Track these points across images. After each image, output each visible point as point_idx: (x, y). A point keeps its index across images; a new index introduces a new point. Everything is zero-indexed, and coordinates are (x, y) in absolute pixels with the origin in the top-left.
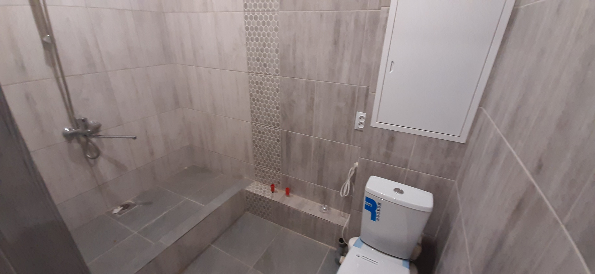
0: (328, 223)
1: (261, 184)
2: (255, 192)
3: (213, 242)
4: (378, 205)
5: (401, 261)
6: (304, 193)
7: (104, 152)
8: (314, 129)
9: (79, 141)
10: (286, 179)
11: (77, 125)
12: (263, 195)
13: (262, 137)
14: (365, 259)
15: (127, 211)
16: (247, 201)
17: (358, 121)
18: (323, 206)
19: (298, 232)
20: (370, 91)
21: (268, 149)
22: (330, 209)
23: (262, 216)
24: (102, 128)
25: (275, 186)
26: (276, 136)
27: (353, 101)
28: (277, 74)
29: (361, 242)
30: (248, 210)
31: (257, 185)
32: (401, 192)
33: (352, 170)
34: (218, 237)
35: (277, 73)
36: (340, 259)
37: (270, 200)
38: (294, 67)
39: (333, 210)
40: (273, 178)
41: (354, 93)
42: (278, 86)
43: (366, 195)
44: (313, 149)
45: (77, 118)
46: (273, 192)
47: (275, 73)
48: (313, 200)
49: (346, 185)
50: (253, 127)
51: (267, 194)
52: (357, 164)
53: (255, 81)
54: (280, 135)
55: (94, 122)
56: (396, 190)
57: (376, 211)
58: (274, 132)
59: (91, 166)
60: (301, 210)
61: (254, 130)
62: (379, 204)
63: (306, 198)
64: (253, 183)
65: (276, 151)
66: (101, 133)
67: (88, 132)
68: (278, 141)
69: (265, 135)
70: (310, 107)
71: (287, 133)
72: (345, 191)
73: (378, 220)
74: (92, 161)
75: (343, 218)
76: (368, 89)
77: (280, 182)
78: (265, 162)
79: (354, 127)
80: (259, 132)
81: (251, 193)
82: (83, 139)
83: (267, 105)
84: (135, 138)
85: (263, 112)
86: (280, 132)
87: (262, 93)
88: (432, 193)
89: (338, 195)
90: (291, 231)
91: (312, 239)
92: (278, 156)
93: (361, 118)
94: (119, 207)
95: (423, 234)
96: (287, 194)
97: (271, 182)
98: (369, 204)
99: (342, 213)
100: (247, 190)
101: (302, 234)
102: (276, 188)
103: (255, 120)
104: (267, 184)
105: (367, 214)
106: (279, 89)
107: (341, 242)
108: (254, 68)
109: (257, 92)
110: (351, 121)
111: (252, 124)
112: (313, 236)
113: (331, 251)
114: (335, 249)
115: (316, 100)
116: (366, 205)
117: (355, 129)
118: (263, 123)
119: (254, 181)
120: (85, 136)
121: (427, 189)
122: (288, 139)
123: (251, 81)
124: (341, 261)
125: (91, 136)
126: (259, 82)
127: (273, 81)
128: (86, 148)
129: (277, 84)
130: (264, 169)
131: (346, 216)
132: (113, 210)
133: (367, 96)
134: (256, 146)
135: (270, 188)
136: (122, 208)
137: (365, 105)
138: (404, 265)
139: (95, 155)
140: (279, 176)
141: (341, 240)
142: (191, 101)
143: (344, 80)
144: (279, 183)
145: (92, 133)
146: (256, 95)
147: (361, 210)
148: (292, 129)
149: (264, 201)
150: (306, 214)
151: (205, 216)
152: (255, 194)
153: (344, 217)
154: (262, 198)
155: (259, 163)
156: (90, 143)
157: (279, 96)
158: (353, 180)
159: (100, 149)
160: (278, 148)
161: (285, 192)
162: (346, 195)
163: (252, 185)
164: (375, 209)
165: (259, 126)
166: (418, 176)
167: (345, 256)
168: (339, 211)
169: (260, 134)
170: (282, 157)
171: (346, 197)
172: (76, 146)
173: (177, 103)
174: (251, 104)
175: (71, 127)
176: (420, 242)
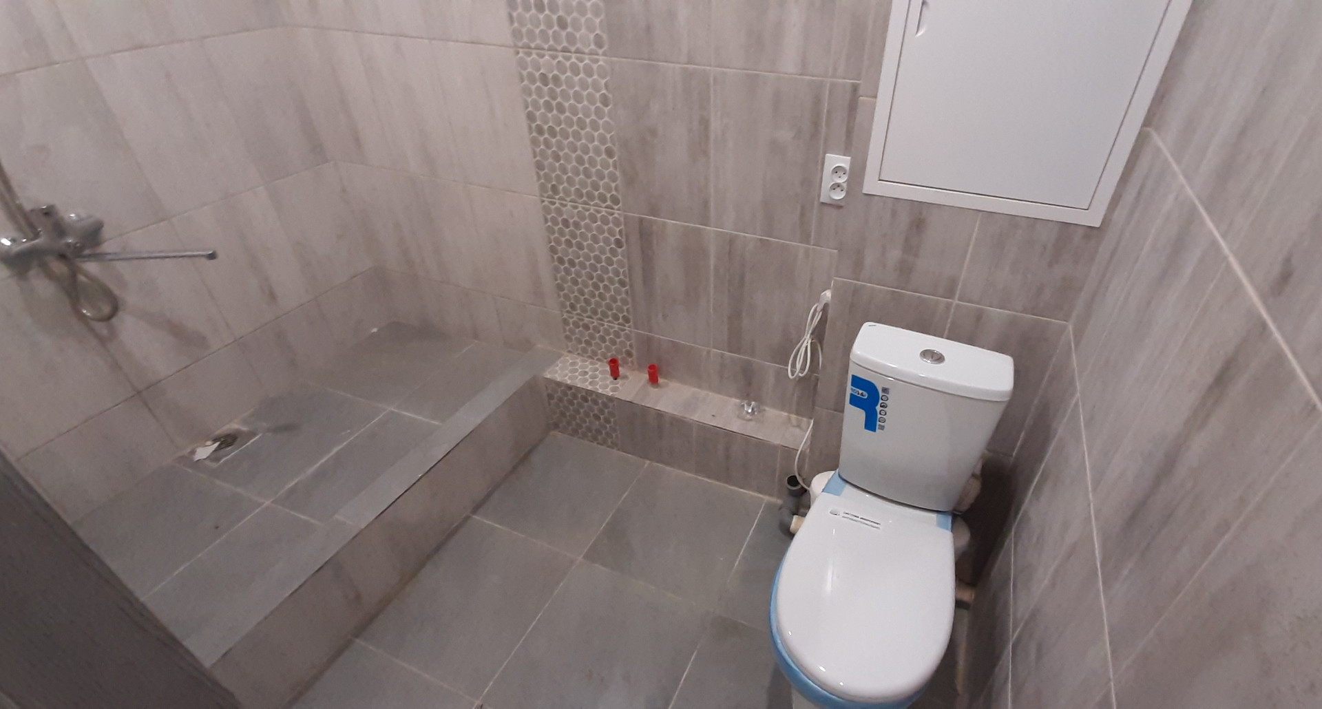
0: (761, 444)
1: (583, 361)
2: (569, 382)
3: (475, 510)
4: (881, 394)
5: (934, 516)
6: (695, 374)
7: (131, 298)
8: (712, 205)
9: (50, 275)
10: (647, 342)
11: (32, 226)
12: (590, 388)
13: (573, 236)
14: (850, 519)
15: (232, 453)
16: (550, 404)
17: (828, 180)
18: (745, 403)
19: (685, 470)
20: (861, 92)
21: (594, 268)
22: (764, 410)
23: (595, 439)
24: (106, 232)
25: (620, 362)
26: (611, 233)
27: (816, 124)
28: (600, 52)
29: (840, 480)
30: (556, 426)
31: (573, 364)
32: (938, 358)
33: (815, 310)
34: (488, 496)
35: (601, 47)
36: (791, 524)
37: (611, 399)
38: (649, 28)
39: (771, 413)
40: (613, 342)
41: (817, 101)
42: (606, 85)
43: (853, 371)
44: (712, 261)
45: (28, 206)
46: (616, 379)
47: (593, 46)
48: (719, 393)
49: (803, 349)
50: (546, 210)
51: (603, 385)
52: (828, 294)
53: (537, 74)
54: (622, 227)
55: (77, 215)
56: (927, 354)
57: (878, 408)
58: (605, 221)
59: (103, 341)
60: (692, 418)
61: (549, 217)
62: (885, 390)
63: (700, 387)
64: (562, 358)
65: (617, 273)
66: (107, 247)
67: (68, 245)
68: (618, 243)
69: (583, 230)
70: (700, 145)
71: (641, 221)
72: (798, 366)
73: (882, 428)
74: (102, 328)
75: (797, 430)
76: (855, 88)
77: (634, 352)
78: (587, 302)
79: (819, 196)
80: (566, 223)
81: (559, 384)
82: (58, 267)
83: (579, 144)
84: (212, 256)
85: (569, 167)
86: (622, 219)
87: (561, 109)
88: (1011, 355)
89: (781, 375)
90: (668, 468)
91: (722, 484)
92: (622, 283)
93: (837, 170)
94: (209, 443)
95: (986, 452)
96: (653, 379)
97: (609, 354)
98: (861, 392)
99: (793, 416)
100: (548, 376)
101: (697, 472)
102: (623, 366)
103: (550, 189)
104: (598, 360)
105: (854, 416)
106: (610, 96)
107: (795, 486)
108: (530, 33)
109: (548, 106)
110: (811, 181)
111: (543, 201)
112: (726, 476)
113: (769, 507)
114: (780, 502)
115: (715, 125)
116: (851, 395)
117: (823, 203)
118: (573, 197)
119: (566, 353)
120: (62, 257)
121: (1000, 348)
122: (645, 235)
123: (525, 73)
124: (793, 526)
125: (79, 257)
126: (550, 76)
127: (589, 73)
128: (73, 290)
129: (603, 82)
130: (586, 320)
131: (804, 425)
132: (193, 452)
133: (853, 107)
134: (561, 261)
135: (608, 368)
136: (217, 444)
137: (849, 133)
138: (940, 525)
139: (106, 309)
140: (628, 337)
141: (793, 481)
142: (357, 141)
143: (789, 64)
144: (629, 354)
145: (82, 248)
146: (543, 115)
147: (840, 409)
148: (654, 211)
149: (595, 402)
150: (703, 427)
151: (446, 448)
152: (570, 387)
153: (799, 426)
154: (588, 396)
155: (573, 307)
156: (82, 278)
157: (610, 117)
158: (819, 334)
159: (117, 291)
160: (620, 264)
161: (647, 376)
162: (800, 375)
163: (560, 365)
164: (877, 405)
165: (561, 204)
166: (979, 316)
167: (804, 515)
168: (786, 414)
169: (568, 227)
170: (631, 286)
171: (801, 379)
172: (43, 287)
173: (317, 150)
174: (534, 142)
175: (15, 234)
176: (978, 471)
